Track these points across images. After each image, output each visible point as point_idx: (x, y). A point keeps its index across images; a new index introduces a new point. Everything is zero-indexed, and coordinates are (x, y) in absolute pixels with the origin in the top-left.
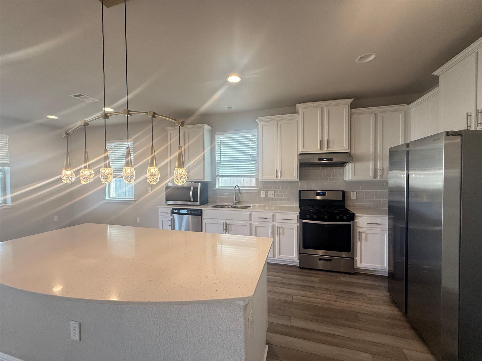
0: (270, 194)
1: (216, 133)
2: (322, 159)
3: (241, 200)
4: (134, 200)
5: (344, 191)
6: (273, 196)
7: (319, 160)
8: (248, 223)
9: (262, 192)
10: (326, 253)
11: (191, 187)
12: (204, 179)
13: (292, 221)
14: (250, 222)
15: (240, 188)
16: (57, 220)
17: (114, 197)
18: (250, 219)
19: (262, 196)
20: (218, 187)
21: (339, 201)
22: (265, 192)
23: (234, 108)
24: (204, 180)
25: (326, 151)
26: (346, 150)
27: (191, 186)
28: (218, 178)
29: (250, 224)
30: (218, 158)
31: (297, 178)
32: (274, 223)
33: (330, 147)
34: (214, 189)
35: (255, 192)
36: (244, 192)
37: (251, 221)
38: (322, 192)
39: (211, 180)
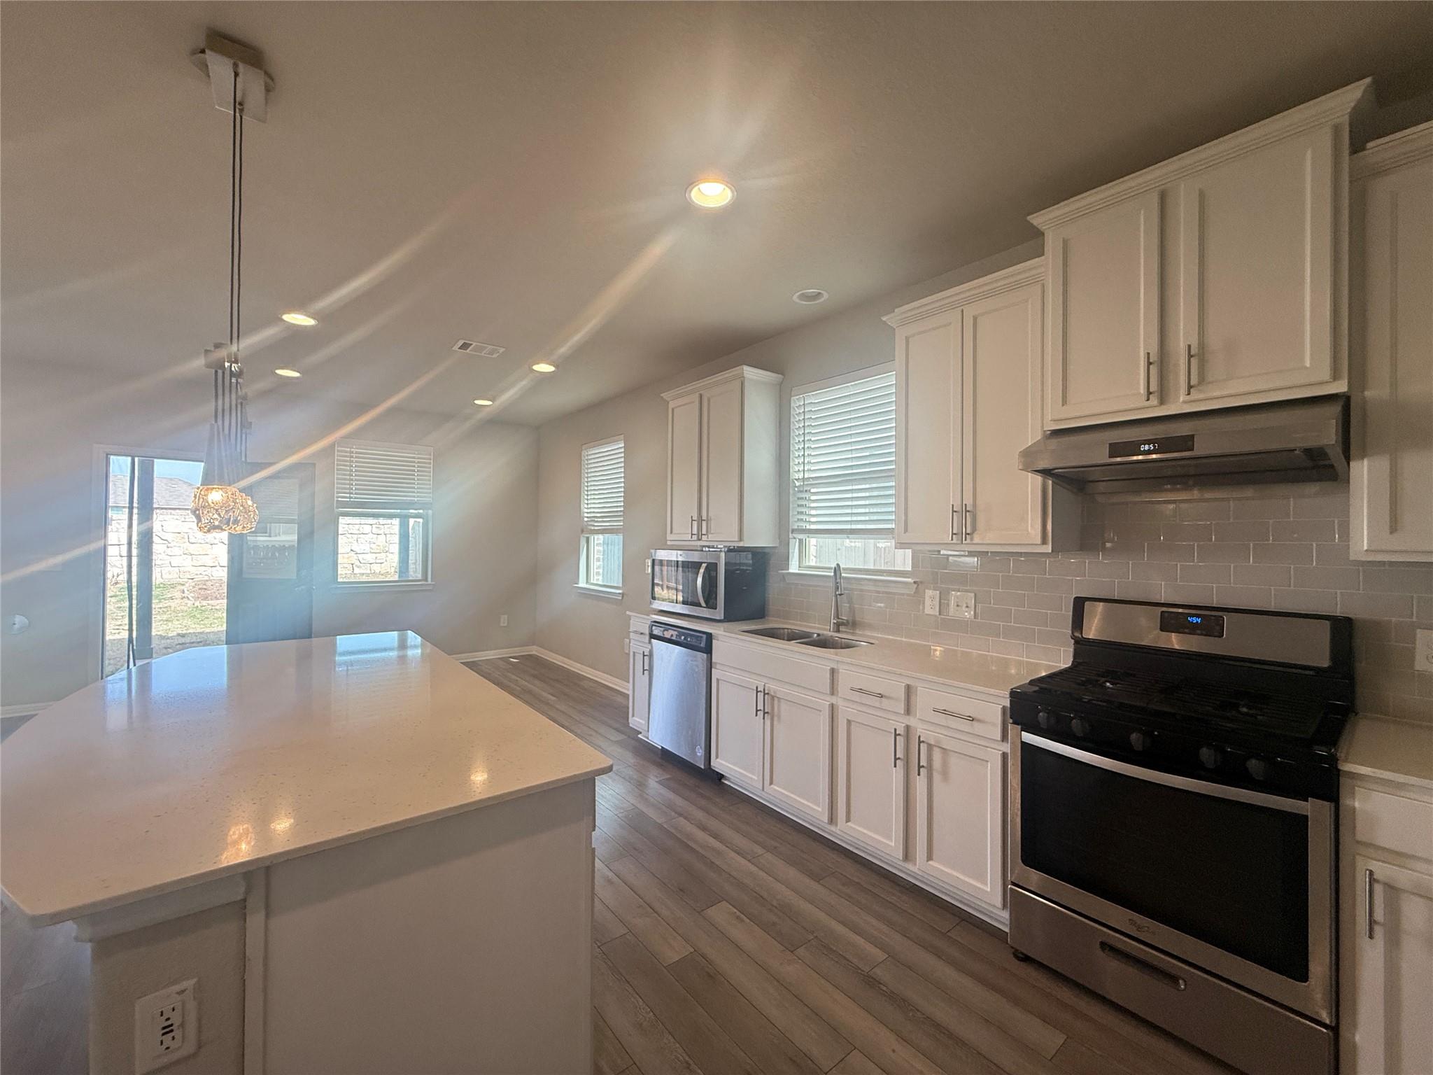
0: (958, 606)
1: (793, 389)
2: (1133, 448)
3: (857, 619)
4: (620, 591)
5: (1349, 621)
6: (968, 615)
7: (1115, 450)
8: (825, 702)
9: (929, 593)
10: (1139, 928)
11: (702, 563)
12: (741, 539)
13: (977, 728)
14: (834, 700)
15: (843, 575)
16: (506, 625)
17: (600, 583)
18: (833, 692)
19: (928, 611)
20: (800, 567)
21: (1311, 673)
22: (940, 593)
23: (826, 296)
24: (742, 543)
25: (1185, 402)
26: (1321, 383)
27: (701, 561)
28: (799, 539)
29: (832, 706)
30: (796, 472)
31: (1044, 542)
32: (912, 721)
33: (1209, 383)
34: (783, 575)
35: (903, 594)
36: (869, 591)
37: (834, 697)
38: (1198, 616)
39: (777, 545)
